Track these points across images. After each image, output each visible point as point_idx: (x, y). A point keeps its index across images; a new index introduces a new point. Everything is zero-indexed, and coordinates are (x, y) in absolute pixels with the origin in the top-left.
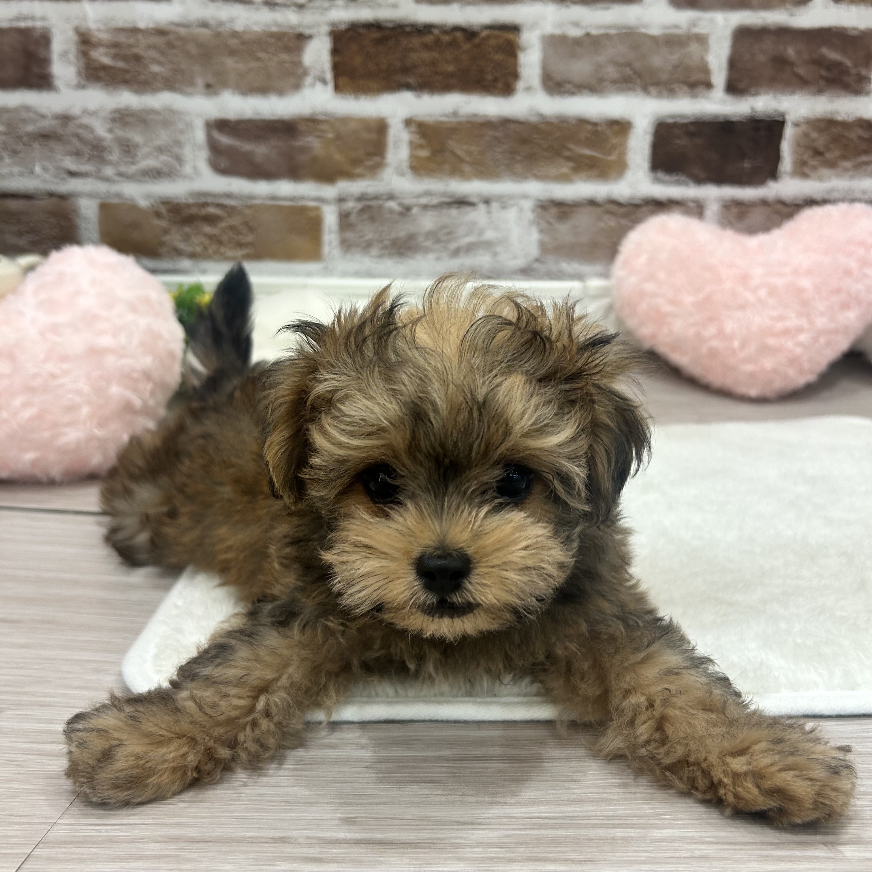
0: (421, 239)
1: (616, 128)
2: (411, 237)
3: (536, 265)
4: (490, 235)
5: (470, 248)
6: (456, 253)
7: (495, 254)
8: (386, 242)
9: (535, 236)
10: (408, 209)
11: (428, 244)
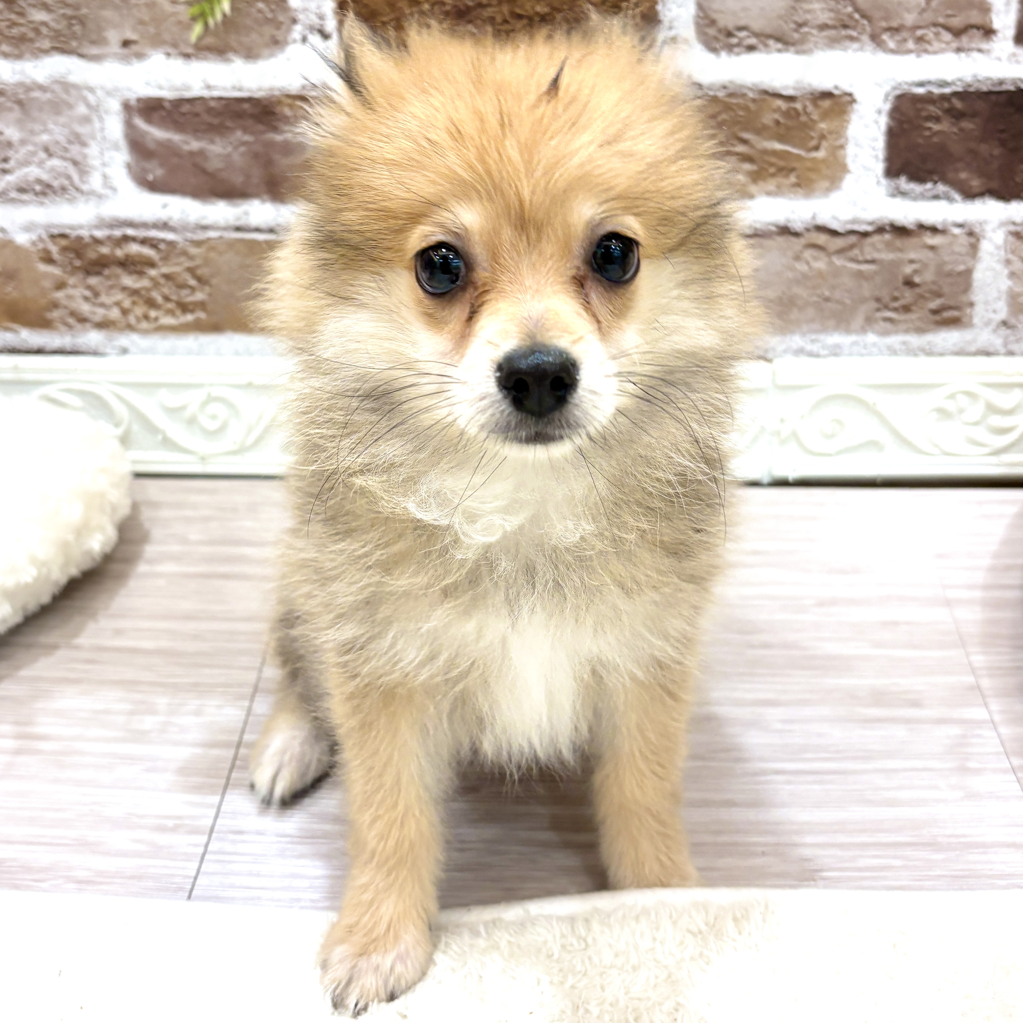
1: (826, 103)
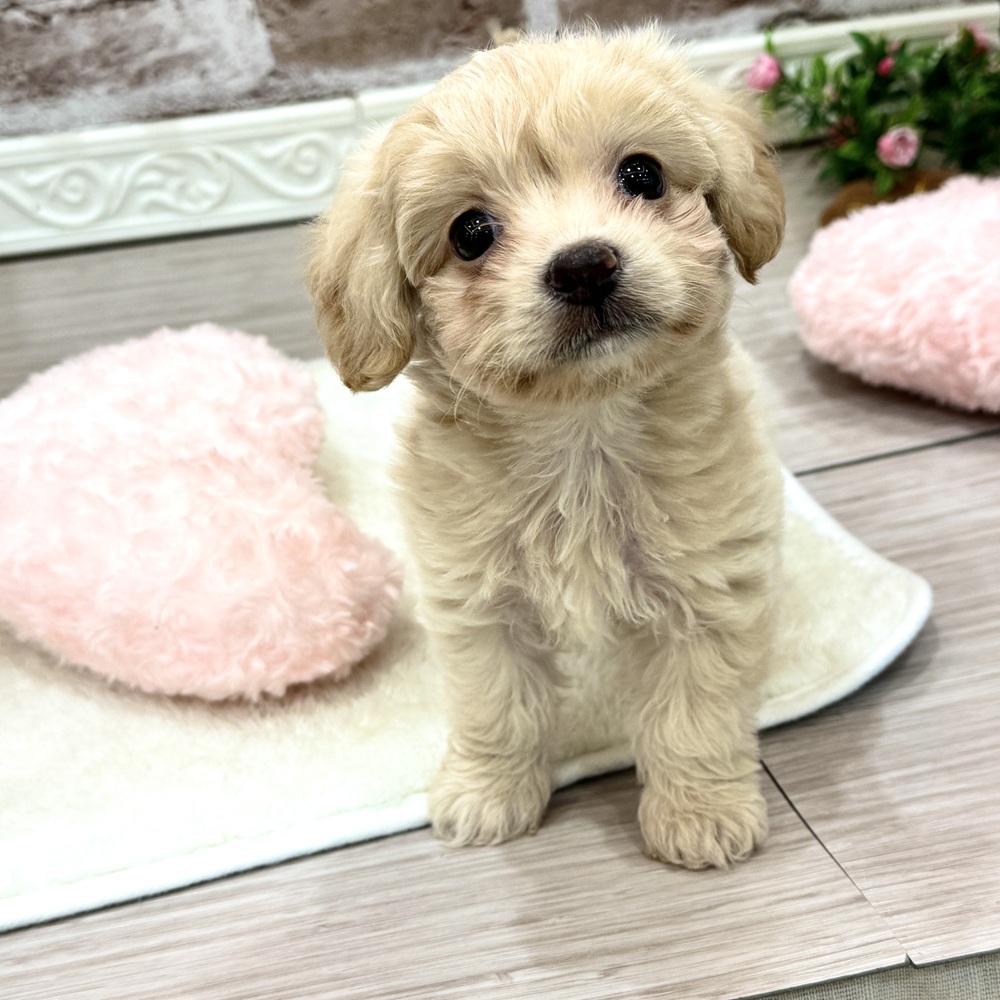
0: (77, 65)
2: (62, 63)
3: (273, 82)
4: (188, 44)
5: (162, 69)
6: (140, 79)
7: (203, 73)
8: (22, 78)
9: (261, 36)
10: (46, 18)
11: (90, 70)
